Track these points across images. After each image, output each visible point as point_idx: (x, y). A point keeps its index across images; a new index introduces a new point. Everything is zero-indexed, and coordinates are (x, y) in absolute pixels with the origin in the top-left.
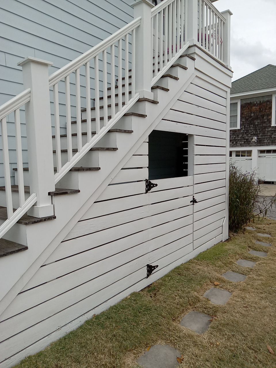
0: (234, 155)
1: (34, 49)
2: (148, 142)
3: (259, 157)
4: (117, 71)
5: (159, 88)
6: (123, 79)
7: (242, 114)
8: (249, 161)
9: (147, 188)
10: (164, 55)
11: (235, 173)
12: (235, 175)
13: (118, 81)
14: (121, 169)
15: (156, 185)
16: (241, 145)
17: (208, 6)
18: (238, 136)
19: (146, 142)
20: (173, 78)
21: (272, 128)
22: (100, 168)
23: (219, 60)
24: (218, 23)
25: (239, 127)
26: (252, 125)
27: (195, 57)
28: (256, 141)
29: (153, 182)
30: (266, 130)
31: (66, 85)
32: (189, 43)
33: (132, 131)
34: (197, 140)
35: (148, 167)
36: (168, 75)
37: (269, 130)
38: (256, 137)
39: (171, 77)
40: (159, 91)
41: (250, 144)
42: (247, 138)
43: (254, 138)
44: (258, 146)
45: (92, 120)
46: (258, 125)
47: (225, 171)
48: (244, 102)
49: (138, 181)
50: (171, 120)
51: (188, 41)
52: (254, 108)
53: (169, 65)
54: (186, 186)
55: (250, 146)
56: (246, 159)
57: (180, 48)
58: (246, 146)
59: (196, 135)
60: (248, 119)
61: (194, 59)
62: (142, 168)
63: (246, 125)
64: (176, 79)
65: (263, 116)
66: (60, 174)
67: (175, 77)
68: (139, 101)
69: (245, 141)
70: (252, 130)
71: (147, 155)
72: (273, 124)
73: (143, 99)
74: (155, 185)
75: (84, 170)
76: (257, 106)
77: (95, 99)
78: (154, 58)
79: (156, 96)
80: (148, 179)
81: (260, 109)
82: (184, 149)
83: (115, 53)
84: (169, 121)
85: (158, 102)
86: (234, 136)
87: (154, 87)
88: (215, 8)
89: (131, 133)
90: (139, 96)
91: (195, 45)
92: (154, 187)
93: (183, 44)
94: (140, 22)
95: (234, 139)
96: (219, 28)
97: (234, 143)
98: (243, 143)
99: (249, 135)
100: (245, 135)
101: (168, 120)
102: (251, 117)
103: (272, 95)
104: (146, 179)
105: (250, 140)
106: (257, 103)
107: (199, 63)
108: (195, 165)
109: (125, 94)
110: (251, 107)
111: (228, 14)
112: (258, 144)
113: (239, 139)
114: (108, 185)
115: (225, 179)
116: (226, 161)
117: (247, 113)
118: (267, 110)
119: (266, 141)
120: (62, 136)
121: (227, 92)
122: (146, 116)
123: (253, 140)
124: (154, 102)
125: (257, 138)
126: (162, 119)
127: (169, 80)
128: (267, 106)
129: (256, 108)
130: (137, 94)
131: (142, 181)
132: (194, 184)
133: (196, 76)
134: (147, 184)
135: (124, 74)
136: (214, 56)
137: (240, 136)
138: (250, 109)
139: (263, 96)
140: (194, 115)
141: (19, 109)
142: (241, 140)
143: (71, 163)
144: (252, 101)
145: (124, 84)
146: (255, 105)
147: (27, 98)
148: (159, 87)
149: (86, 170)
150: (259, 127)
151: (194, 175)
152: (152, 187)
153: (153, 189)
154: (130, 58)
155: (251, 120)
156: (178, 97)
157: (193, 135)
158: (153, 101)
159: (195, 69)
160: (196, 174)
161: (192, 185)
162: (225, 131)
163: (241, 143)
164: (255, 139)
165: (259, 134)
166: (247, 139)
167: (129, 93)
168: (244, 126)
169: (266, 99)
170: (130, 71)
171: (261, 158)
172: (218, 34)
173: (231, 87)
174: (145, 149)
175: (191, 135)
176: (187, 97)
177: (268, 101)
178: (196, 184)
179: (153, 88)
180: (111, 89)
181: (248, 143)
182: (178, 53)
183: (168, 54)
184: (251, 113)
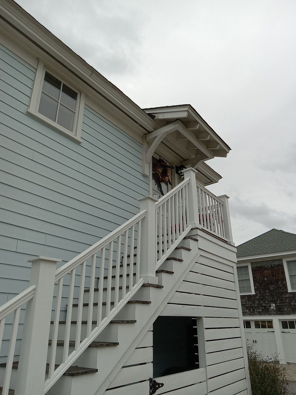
0: (253, 325)
1: (46, 234)
2: (152, 331)
3: (282, 332)
4: (123, 249)
5: (163, 272)
6: (129, 256)
7: (254, 278)
8: (271, 334)
9: (151, 391)
10: (167, 234)
11: (255, 358)
12: (255, 361)
13: (123, 258)
14: (122, 368)
15: (163, 385)
16: (260, 314)
17: (206, 194)
18: (254, 302)
19: (150, 331)
20: (178, 260)
21: (290, 294)
22: (97, 370)
23: (222, 237)
24: (217, 205)
25: (253, 293)
26: (268, 291)
27: (198, 238)
28: (275, 309)
29: (159, 380)
30: (284, 296)
31: (71, 277)
32: (192, 226)
33: (135, 321)
34: (207, 323)
35: (152, 362)
36: (173, 258)
37: (287, 296)
38: (274, 304)
39: (175, 259)
40: (164, 275)
41: (269, 312)
42: (264, 305)
43: (272, 306)
44: (278, 314)
45: (94, 304)
46: (274, 290)
47: (243, 357)
48: (255, 266)
49: (140, 382)
50: (176, 303)
51: (190, 224)
52: (266, 272)
53: (173, 247)
54: (198, 383)
55: (270, 315)
56: (268, 332)
57: (183, 231)
58: (265, 315)
59: (205, 317)
60: (262, 284)
61: (197, 240)
62: (145, 363)
63: (261, 290)
64: (181, 261)
65: (277, 281)
66: (52, 381)
67: (179, 259)
68: (144, 286)
69: (263, 308)
70: (268, 296)
71: (152, 347)
72: (290, 290)
73: (148, 285)
74: (160, 385)
75: (79, 375)
76: (269, 270)
77: (99, 278)
78: (158, 236)
79: (160, 280)
80: (152, 377)
81: (272, 273)
82: (194, 327)
83: (121, 242)
84: (175, 304)
85: (163, 287)
86: (250, 302)
87: (159, 270)
88: (213, 194)
89: (134, 323)
90: (143, 281)
91: (197, 228)
92: (159, 387)
93: (186, 227)
94: (146, 214)
95: (250, 306)
96: (218, 209)
97: (251, 311)
98: (261, 310)
99: (267, 302)
100: (262, 302)
101: (173, 304)
102: (265, 281)
103: (282, 259)
104: (150, 378)
105: (268, 308)
106: (268, 266)
107: (202, 243)
108: (206, 354)
109: (129, 276)
110: (263, 271)
111: (226, 198)
112: (279, 313)
113: (256, 306)
114: (106, 391)
115: (244, 368)
116: (242, 345)
117: (259, 277)
118: (280, 275)
119: (286, 309)
120: (60, 323)
121: (233, 267)
122: (151, 302)
123: (272, 308)
124: (159, 287)
125: (275, 306)
126: (168, 303)
127: (174, 263)
128: (279, 270)
129: (268, 273)
130: (142, 279)
131: (145, 381)
132: (207, 379)
133: (201, 255)
134: (151, 385)
135: (129, 251)
136: (216, 234)
137: (257, 302)
138: (262, 272)
139: (273, 260)
140: (201, 295)
141: (19, 309)
142: (258, 308)
143: (67, 364)
144: (262, 265)
145: (129, 263)
146: (266, 269)
147: (31, 295)
148: (164, 270)
149: (81, 375)
150: (275, 293)
151: (207, 367)
152: (157, 388)
153: (158, 391)
154: (136, 235)
155: (265, 284)
156: (184, 278)
157: (201, 317)
158: (157, 285)
159: (199, 248)
160: (209, 366)
161: (205, 381)
162: (237, 309)
163: (258, 311)
164: (274, 306)
165: (277, 301)
166: (265, 307)
167: (134, 275)
168: (259, 291)
169: (277, 263)
170: (135, 248)
171: (285, 334)
172: (218, 214)
173: (237, 262)
174: (149, 340)
175: (200, 318)
176: (193, 277)
177: (279, 265)
178: (210, 378)
179: (157, 272)
180: (115, 267)
181: (266, 311)
182: (182, 235)
183: (172, 234)
184: (264, 277)
